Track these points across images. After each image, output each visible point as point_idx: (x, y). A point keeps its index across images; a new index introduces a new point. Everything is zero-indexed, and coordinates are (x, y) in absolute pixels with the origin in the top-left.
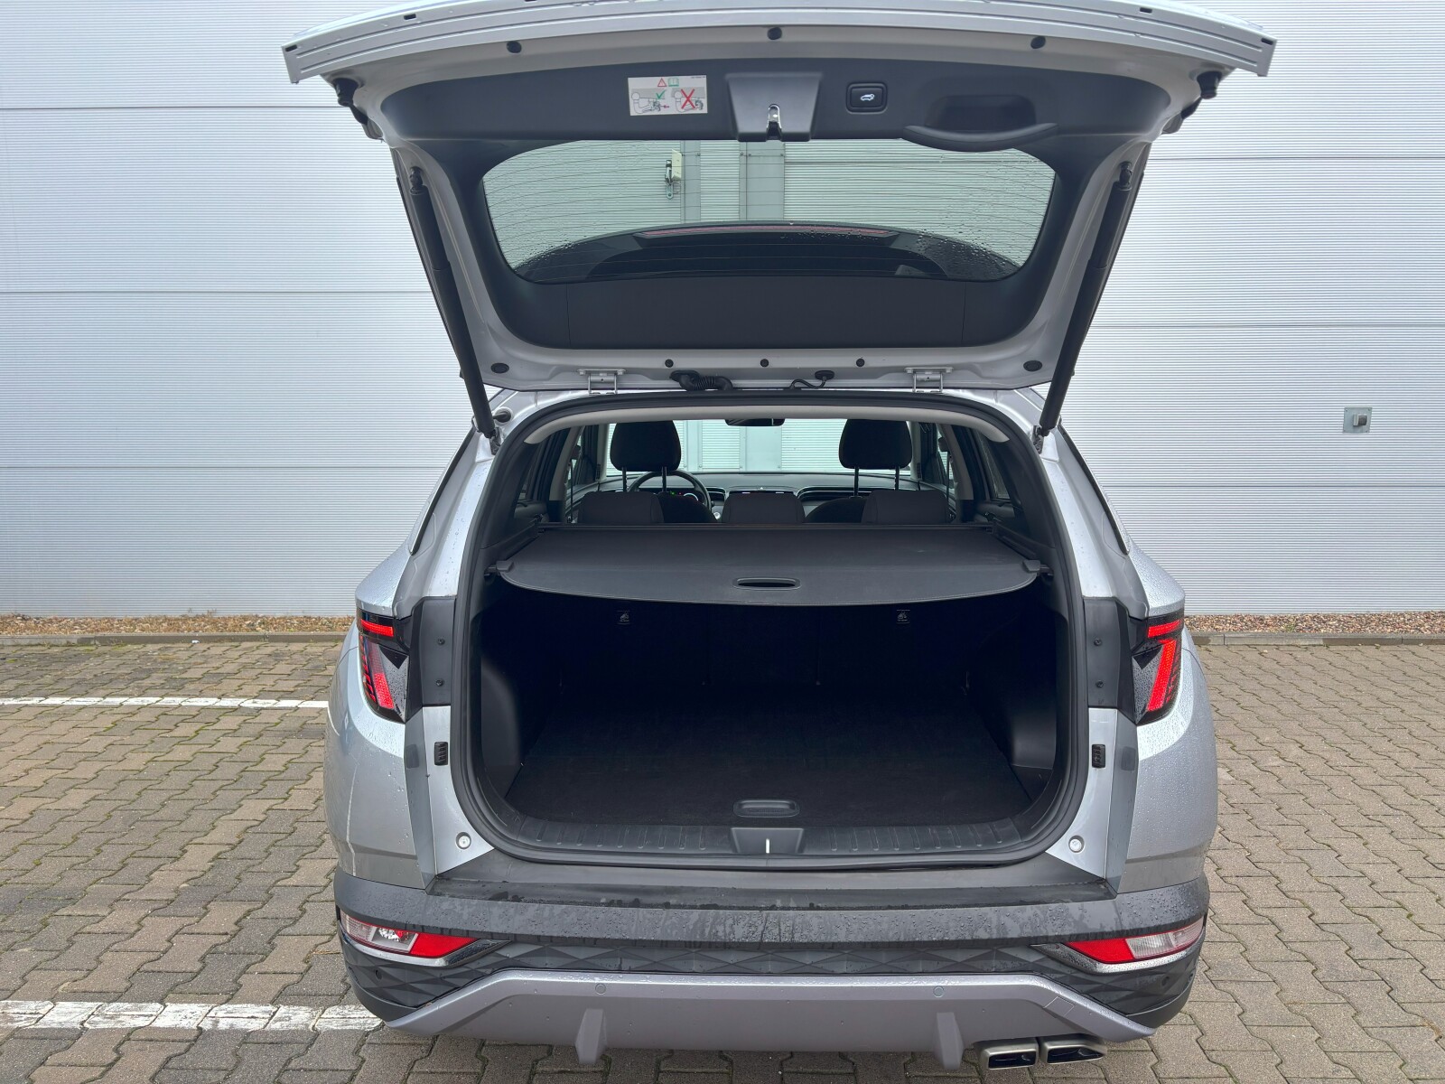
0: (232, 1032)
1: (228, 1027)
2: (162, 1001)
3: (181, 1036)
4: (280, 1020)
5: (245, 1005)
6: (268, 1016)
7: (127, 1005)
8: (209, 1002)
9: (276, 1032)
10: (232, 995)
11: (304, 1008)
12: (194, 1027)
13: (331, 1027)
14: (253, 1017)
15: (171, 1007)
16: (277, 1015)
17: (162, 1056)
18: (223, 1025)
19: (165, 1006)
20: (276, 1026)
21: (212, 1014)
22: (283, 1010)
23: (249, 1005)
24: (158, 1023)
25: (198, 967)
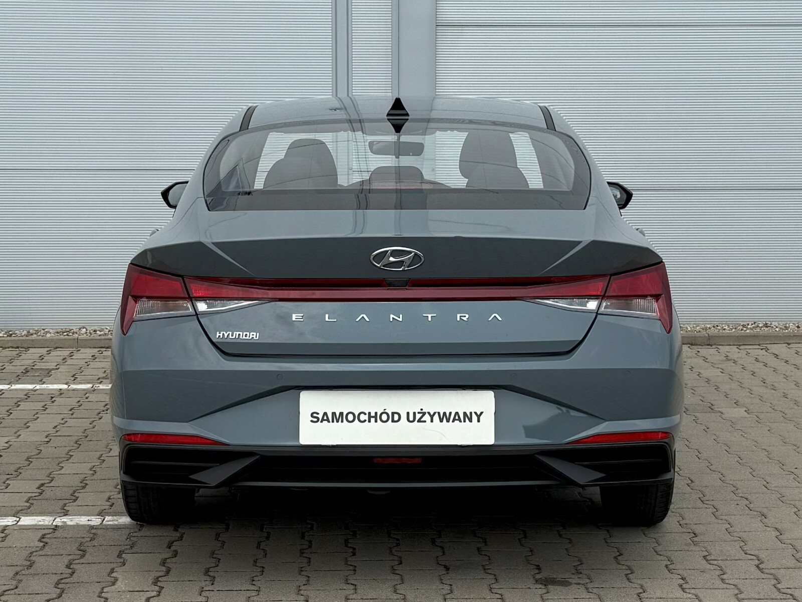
0: (78, 526)
9: (112, 525)
10: (66, 514)
17: (39, 534)
25: (28, 504)
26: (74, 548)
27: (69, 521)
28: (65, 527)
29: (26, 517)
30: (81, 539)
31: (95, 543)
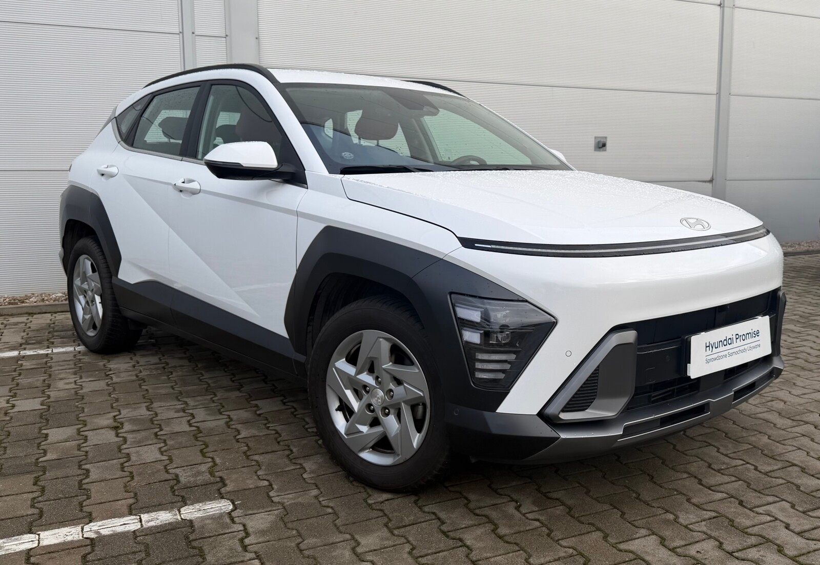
0: (115, 535)
1: (111, 532)
3: (77, 545)
4: (148, 521)
5: (109, 520)
6: (137, 521)
8: (76, 525)
9: (156, 526)
10: (91, 518)
11: (162, 512)
12: (81, 538)
13: (197, 516)
14: (125, 524)
15: (43, 534)
17: (76, 557)
18: (105, 532)
19: (39, 535)
20: (152, 524)
22: (145, 517)
23: (113, 519)
24: (45, 543)
25: (36, 510)
27: (102, 528)
28: (101, 538)
29: (47, 533)
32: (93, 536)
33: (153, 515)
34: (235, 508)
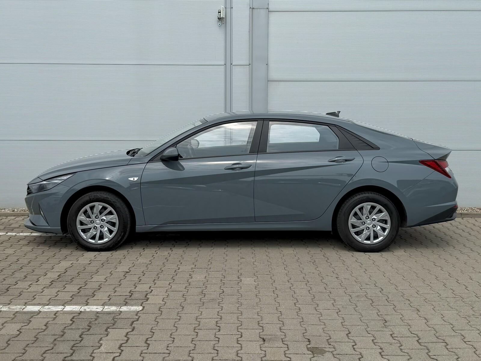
0: (91, 312)
2: (63, 306)
3: (74, 312)
5: (92, 306)
6: (102, 308)
7: (52, 306)
8: (80, 306)
10: (87, 305)
11: (113, 307)
12: (78, 310)
13: (125, 310)
14: (97, 309)
15: (67, 307)
16: (105, 308)
17: (72, 316)
18: (88, 310)
19: (65, 307)
20: (107, 310)
21: (82, 308)
23: (94, 306)
24: (64, 310)
25: (71, 299)
26: (86, 325)
27: (88, 308)
28: (85, 312)
29: (68, 307)
30: (90, 320)
31: (97, 322)
32: (83, 310)
33: (109, 307)
34: (143, 310)
